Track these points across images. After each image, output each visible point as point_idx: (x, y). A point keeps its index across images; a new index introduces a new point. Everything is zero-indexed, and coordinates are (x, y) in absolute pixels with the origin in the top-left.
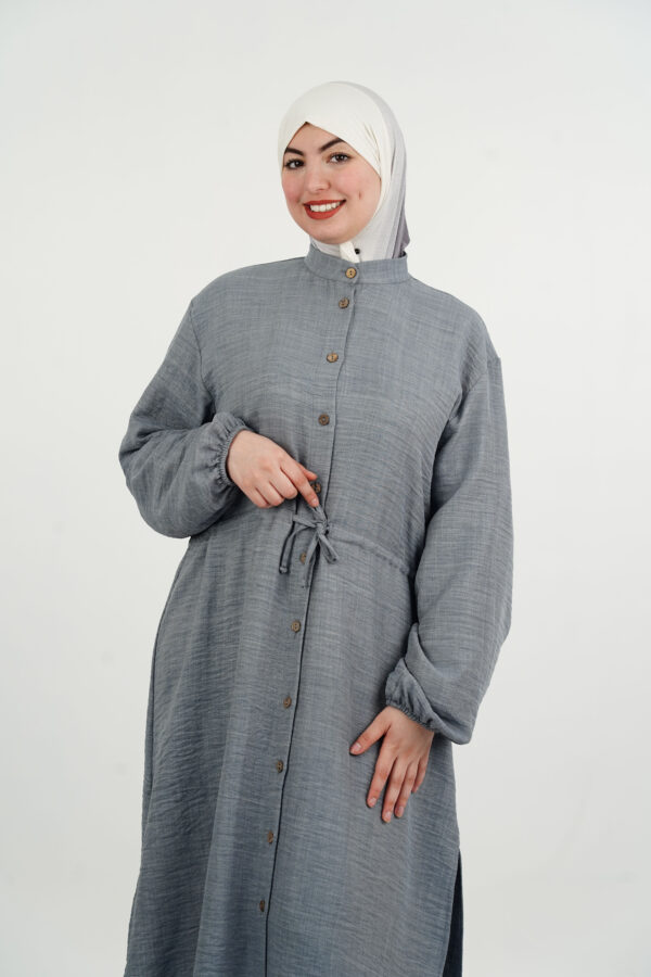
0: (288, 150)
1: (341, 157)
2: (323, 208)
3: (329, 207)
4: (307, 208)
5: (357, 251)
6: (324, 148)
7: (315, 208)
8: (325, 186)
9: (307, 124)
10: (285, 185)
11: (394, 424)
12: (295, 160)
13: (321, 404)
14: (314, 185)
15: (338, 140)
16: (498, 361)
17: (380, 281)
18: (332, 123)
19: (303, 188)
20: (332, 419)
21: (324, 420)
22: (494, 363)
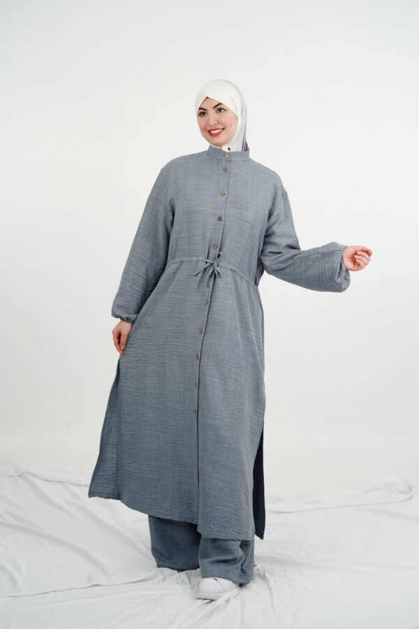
0: (200, 108)
1: (220, 110)
2: (216, 132)
3: (218, 131)
4: (209, 132)
5: (229, 149)
6: (215, 107)
7: (213, 132)
8: (216, 123)
9: (207, 98)
10: (199, 124)
11: (248, 222)
12: (202, 113)
13: (219, 212)
14: (212, 123)
15: (220, 104)
16: (286, 193)
17: (238, 160)
18: (218, 97)
19: (207, 124)
20: (223, 219)
21: (220, 219)
22: (285, 195)
